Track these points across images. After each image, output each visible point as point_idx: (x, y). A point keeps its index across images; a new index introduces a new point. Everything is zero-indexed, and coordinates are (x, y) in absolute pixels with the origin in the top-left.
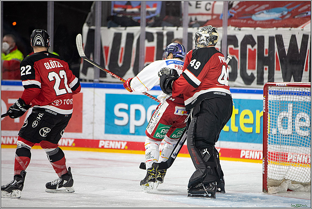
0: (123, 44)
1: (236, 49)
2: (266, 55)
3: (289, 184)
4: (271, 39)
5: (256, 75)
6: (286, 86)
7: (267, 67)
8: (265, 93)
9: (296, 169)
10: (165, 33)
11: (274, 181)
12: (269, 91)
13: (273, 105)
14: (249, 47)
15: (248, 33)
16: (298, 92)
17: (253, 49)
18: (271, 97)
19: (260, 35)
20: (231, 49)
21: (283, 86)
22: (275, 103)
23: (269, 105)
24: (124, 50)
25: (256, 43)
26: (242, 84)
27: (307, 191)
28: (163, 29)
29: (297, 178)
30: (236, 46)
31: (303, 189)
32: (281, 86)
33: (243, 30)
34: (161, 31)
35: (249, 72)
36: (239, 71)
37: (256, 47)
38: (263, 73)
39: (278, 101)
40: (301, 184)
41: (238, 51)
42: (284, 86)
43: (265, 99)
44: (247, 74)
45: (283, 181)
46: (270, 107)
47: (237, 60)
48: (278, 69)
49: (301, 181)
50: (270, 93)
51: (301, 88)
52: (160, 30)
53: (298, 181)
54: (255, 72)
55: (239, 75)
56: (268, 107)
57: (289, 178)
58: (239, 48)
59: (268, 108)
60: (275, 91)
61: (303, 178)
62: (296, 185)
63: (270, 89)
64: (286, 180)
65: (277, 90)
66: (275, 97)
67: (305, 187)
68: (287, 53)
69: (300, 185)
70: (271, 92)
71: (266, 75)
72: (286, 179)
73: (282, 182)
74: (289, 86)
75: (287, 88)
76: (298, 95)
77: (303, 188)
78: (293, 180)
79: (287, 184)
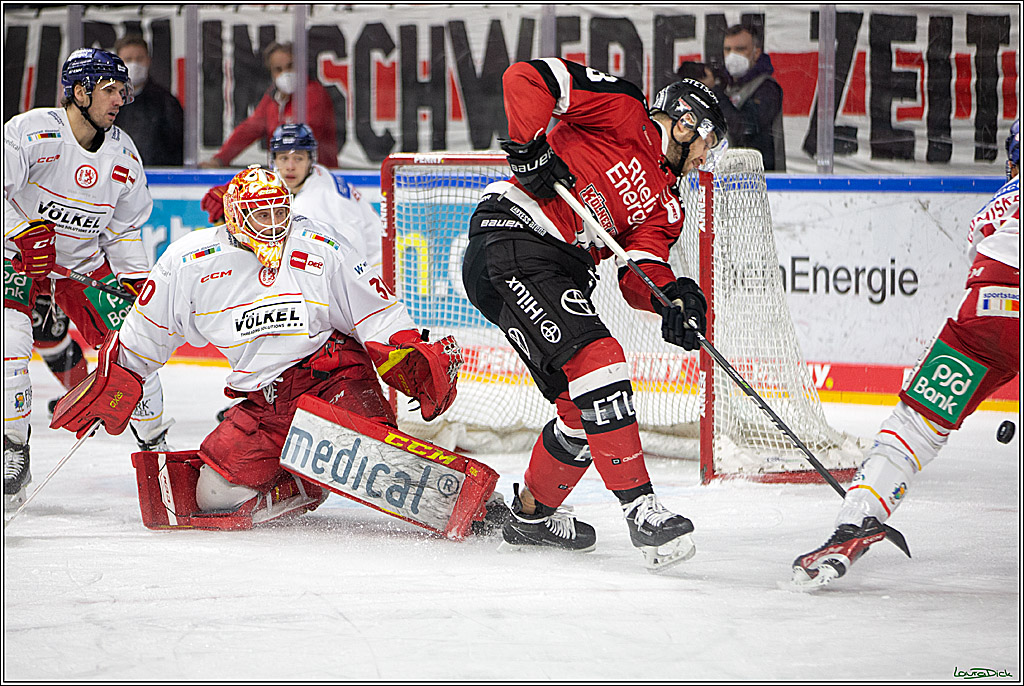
0: (32, 59)
1: (342, 63)
2: (424, 78)
3: (460, 432)
4: (437, 33)
5: (397, 134)
6: (441, 164)
7: (427, 112)
8: (387, 183)
9: (489, 390)
10: (146, 22)
11: (417, 428)
12: (395, 180)
13: (408, 218)
14: (377, 56)
15: (373, 19)
16: (470, 178)
17: (387, 63)
18: (402, 195)
19: (406, 21)
20: (327, 63)
21: (434, 164)
22: (415, 211)
23: (396, 219)
24: (35, 72)
25: (394, 46)
26: (359, 159)
27: (510, 450)
28: (141, 13)
29: (481, 415)
30: (342, 54)
31: (498, 444)
32: (428, 164)
33: (360, 10)
34: (137, 19)
35: (379, 127)
36: (350, 124)
37: (396, 56)
38: (416, 128)
39: (422, 205)
40: (491, 430)
41: (346, 68)
42: (437, 164)
43: (385, 199)
44: (373, 132)
45: (444, 426)
46: (400, 224)
47: (345, 94)
48: (457, 115)
49: (491, 423)
50: (399, 185)
51: (484, 168)
52: (132, 15)
53: (484, 423)
54: (395, 127)
55: (351, 135)
56: (395, 222)
57: (457, 418)
58: (349, 62)
59: (396, 226)
60: (412, 178)
61: (496, 415)
62: (479, 436)
63: (400, 171)
64: (451, 423)
65: (418, 174)
66: (414, 195)
67: (505, 441)
68: (479, 69)
69: (491, 436)
70: (402, 182)
71: (425, 133)
72: (450, 420)
73: (441, 430)
74: (449, 161)
75: (447, 168)
76: (469, 185)
77: (500, 442)
78: (471, 421)
79: (453, 433)
